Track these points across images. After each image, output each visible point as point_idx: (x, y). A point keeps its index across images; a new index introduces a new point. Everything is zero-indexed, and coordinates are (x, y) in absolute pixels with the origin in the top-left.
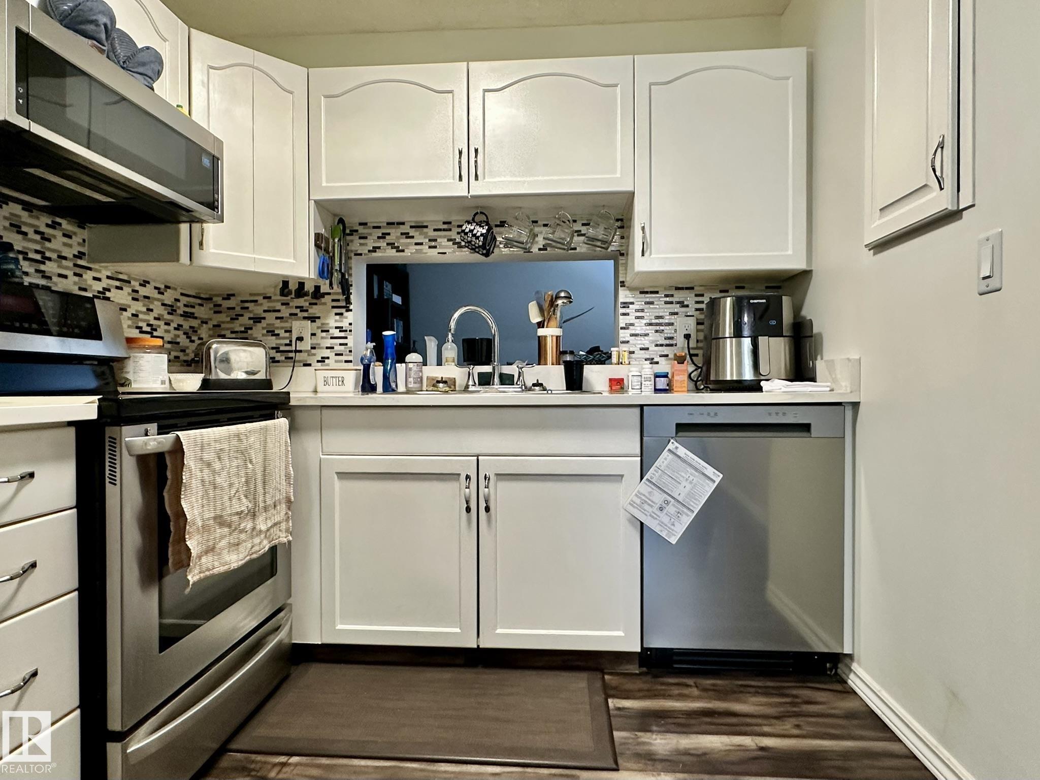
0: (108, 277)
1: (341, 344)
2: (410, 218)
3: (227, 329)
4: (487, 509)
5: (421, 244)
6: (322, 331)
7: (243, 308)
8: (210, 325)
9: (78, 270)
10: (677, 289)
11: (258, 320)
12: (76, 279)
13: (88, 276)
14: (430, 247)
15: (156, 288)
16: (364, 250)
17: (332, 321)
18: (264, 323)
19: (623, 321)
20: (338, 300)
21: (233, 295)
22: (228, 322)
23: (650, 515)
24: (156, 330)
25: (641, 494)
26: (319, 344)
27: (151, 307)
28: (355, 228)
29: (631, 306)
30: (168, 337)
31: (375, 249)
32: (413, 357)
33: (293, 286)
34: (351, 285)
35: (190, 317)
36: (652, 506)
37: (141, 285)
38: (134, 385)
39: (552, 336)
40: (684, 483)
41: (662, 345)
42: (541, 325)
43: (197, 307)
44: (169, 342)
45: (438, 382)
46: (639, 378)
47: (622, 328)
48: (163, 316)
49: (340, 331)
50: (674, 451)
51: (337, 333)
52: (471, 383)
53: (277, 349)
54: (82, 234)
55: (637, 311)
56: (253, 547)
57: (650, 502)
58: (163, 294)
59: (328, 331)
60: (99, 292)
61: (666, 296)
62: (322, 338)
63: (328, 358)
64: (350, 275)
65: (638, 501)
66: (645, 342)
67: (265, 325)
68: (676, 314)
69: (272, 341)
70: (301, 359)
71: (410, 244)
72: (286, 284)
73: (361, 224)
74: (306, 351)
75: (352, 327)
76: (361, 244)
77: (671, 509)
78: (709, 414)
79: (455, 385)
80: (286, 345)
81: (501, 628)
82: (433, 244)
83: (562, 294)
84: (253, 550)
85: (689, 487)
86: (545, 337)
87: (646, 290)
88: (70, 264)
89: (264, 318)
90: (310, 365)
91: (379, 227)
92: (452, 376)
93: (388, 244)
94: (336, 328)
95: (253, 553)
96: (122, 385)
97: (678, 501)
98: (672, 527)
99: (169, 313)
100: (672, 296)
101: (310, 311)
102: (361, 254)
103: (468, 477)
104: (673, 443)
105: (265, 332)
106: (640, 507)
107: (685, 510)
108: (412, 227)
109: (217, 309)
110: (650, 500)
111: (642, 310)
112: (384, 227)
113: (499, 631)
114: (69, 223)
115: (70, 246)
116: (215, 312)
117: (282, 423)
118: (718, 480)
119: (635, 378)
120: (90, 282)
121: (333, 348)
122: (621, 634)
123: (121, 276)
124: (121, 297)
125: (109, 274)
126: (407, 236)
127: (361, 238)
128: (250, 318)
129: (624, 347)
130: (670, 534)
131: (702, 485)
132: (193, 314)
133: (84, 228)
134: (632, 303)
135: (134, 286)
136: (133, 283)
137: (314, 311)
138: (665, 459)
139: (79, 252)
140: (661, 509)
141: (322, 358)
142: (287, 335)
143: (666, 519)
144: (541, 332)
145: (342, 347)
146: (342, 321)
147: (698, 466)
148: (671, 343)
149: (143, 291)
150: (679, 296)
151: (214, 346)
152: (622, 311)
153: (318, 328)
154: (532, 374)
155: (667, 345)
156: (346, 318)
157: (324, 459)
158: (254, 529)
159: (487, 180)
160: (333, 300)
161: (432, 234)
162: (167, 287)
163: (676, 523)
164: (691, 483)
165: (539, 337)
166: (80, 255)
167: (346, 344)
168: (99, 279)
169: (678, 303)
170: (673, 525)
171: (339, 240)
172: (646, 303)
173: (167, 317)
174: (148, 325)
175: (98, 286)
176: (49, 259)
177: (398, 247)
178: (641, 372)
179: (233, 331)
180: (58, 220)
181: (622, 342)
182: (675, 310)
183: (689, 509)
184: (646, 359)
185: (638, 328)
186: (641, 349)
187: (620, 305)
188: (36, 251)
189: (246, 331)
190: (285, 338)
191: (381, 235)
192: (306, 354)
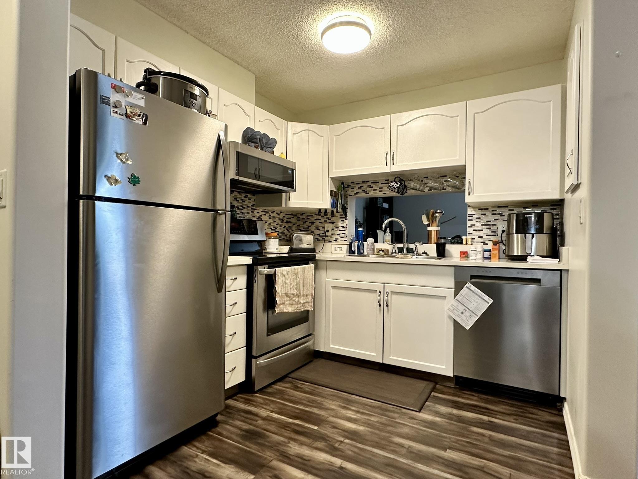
0: (262, 212)
1: (343, 233)
2: (371, 180)
3: (302, 227)
4: (387, 306)
5: (376, 190)
6: (336, 228)
7: (307, 219)
8: (296, 225)
9: (253, 210)
11: (313, 223)
12: (252, 213)
13: (255, 212)
14: (380, 191)
15: (277, 213)
16: (353, 194)
17: (340, 224)
18: (314, 225)
19: (469, 223)
20: (342, 215)
21: (304, 213)
22: (302, 224)
23: (457, 316)
24: (276, 229)
25: (453, 305)
26: (334, 233)
27: (275, 220)
28: (349, 185)
29: (473, 216)
30: (280, 231)
31: (357, 193)
32: (371, 240)
33: (323, 211)
34: (347, 209)
35: (289, 223)
36: (458, 312)
37: (272, 213)
38: (268, 250)
39: (434, 231)
40: (474, 302)
41: (490, 235)
42: (428, 225)
43: (291, 218)
44: (281, 233)
45: (380, 251)
46: (475, 252)
47: (469, 227)
48: (279, 223)
49: (343, 228)
50: (469, 287)
51: (341, 229)
52: (394, 251)
53: (319, 235)
54: (254, 198)
55: (477, 218)
57: (457, 310)
58: (279, 215)
59: (338, 228)
60: (259, 217)
61: (493, 211)
62: (336, 231)
63: (338, 239)
64: (347, 204)
65: (452, 308)
66: (481, 234)
67: (315, 225)
68: (498, 219)
69: (317, 232)
70: (328, 239)
71: (371, 190)
72: (320, 210)
73: (352, 183)
74: (330, 236)
75: (347, 226)
76: (351, 191)
77: (467, 313)
78: (486, 271)
79: (388, 252)
80: (323, 233)
82: (381, 190)
83: (439, 211)
85: (476, 304)
86: (431, 231)
87: (481, 208)
88: (250, 209)
89: (315, 223)
90: (331, 242)
91: (359, 184)
92: (387, 248)
93: (362, 191)
94: (341, 226)
95: (297, 310)
96: (264, 250)
97: (470, 310)
98: (467, 322)
99: (281, 222)
100: (496, 211)
101: (331, 219)
102: (351, 196)
103: (380, 292)
104: (468, 284)
105: (315, 228)
106: (452, 311)
107: (473, 314)
108: (372, 183)
109: (299, 219)
110: (457, 308)
111: (479, 218)
112: (361, 184)
113: (391, 357)
114: (250, 195)
115: (250, 203)
116: (298, 220)
117: (312, 266)
118: (490, 302)
119: (473, 251)
120: (256, 214)
121: (340, 235)
122: (444, 367)
123: (265, 211)
124: (265, 218)
125: (262, 210)
126: (370, 187)
127: (352, 188)
128: (310, 223)
129: (469, 237)
130: (467, 325)
131: (483, 304)
132: (290, 221)
133: (254, 196)
134: (475, 215)
135: (270, 214)
136: (269, 212)
137: (333, 219)
139: (253, 204)
140: (462, 313)
141: (336, 239)
142: (323, 229)
143: (464, 318)
144: (429, 228)
145: (343, 235)
146: (343, 224)
147: (480, 295)
148: (495, 234)
149: (273, 215)
150: (499, 211)
151: (295, 235)
152: (468, 218)
153: (334, 226)
154: (422, 248)
155: (492, 235)
156: (345, 222)
157: (327, 280)
158: (298, 301)
159: (398, 164)
160: (340, 215)
161: (381, 185)
162: (281, 212)
163: (469, 320)
164: (477, 302)
165: (428, 231)
167: (345, 233)
168: (259, 213)
169: (498, 214)
170: (468, 321)
171: (342, 191)
172: (482, 214)
173: (281, 223)
174: (274, 227)
175: (258, 215)
176: (244, 208)
177: (366, 192)
178: (476, 249)
179: (304, 228)
180: (247, 194)
181: (468, 234)
182: (497, 218)
183: (476, 314)
184: (481, 242)
185: (477, 227)
186: (479, 237)
187: (468, 216)
188: (241, 206)
189: (308, 228)
190: (322, 231)
191: (359, 187)
192: (330, 237)
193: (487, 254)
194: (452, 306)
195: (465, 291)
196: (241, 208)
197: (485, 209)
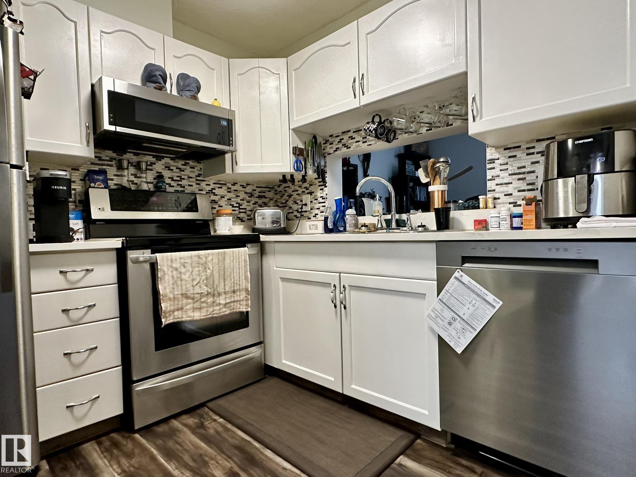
0: (214, 183)
1: (323, 206)
2: (352, 127)
3: (279, 202)
4: (345, 308)
5: (359, 141)
6: (315, 200)
7: (285, 191)
8: (274, 201)
9: (198, 182)
10: (538, 141)
11: (290, 196)
12: (197, 186)
13: (203, 184)
14: (363, 142)
15: (241, 185)
16: (331, 151)
17: (319, 194)
19: (489, 174)
20: (321, 182)
22: (280, 199)
23: (442, 327)
24: (241, 205)
25: (436, 310)
26: (314, 207)
27: (238, 195)
28: (327, 139)
29: (496, 161)
30: (249, 208)
31: (337, 149)
32: (353, 211)
34: (326, 172)
35: (263, 198)
36: (443, 321)
37: (232, 185)
39: (438, 191)
40: (468, 306)
41: (524, 191)
42: (429, 183)
43: (267, 192)
44: (250, 211)
45: (363, 226)
46: (497, 219)
47: (488, 180)
48: (246, 198)
49: (323, 199)
50: (460, 278)
51: (321, 200)
52: (379, 226)
53: (297, 211)
54: (199, 166)
55: (501, 164)
56: (213, 311)
57: (442, 318)
58: (245, 188)
59: (317, 199)
60: (209, 190)
61: (528, 148)
62: (315, 203)
63: (317, 214)
64: (325, 166)
65: (433, 315)
66: (509, 189)
67: (293, 199)
68: (537, 162)
69: (295, 207)
70: (307, 215)
71: (353, 143)
72: (284, 176)
73: (330, 136)
74: (309, 211)
75: (327, 196)
76: (330, 148)
77: (458, 325)
78: (489, 249)
79: (375, 228)
80: (301, 208)
81: (355, 385)
82: (365, 140)
83: (442, 160)
84: (214, 312)
85: (472, 309)
86: (433, 192)
87: (509, 146)
88: (194, 180)
89: (292, 195)
90: (310, 219)
91: (338, 136)
92: (373, 222)
93: (343, 145)
94: (321, 197)
95: (213, 314)
97: (463, 319)
98: (458, 339)
100: (534, 147)
101: (310, 189)
102: (330, 154)
103: (335, 286)
104: (458, 272)
105: (293, 202)
107: (468, 327)
108: (354, 132)
109: (277, 192)
110: (441, 315)
111: (506, 164)
112: (341, 136)
113: (353, 386)
114: (193, 162)
115: (194, 172)
116: (275, 194)
117: (249, 250)
118: (498, 306)
119: (493, 219)
120: (204, 186)
121: (319, 209)
122: (426, 412)
123: (221, 182)
124: (221, 191)
125: (214, 182)
126: (352, 138)
127: (330, 144)
128: (287, 196)
129: (490, 196)
130: (458, 345)
131: (484, 309)
132: (265, 196)
133: (201, 163)
134: (498, 159)
135: (228, 186)
136: (227, 184)
137: (312, 189)
138: (452, 285)
139: (198, 174)
140: (450, 324)
141: (315, 214)
142: (301, 203)
143: (454, 333)
144: (430, 189)
145: (323, 208)
146: (323, 193)
147: (479, 293)
148: (533, 188)
149: (233, 188)
150: (540, 147)
151: (258, 211)
152: (488, 166)
153: (313, 198)
155: (528, 190)
156: (325, 191)
157: (276, 270)
158: (214, 302)
159: (369, 93)
160: (319, 182)
161: (363, 133)
162: (247, 184)
163: (461, 337)
164: (473, 306)
165: (429, 192)
166: (199, 175)
167: (325, 206)
168: (209, 185)
169: (538, 153)
170: (459, 338)
171: (313, 148)
172: (510, 157)
173: (248, 198)
174: (237, 203)
175: (209, 188)
176: (184, 179)
177: (347, 146)
178: (499, 214)
179: (281, 204)
180: (188, 162)
181: (489, 191)
182: (537, 160)
183: (472, 327)
184: (510, 203)
185: (503, 178)
186: (505, 195)
187: (487, 162)
188: (177, 176)
189: (286, 203)
190: (300, 205)
191: (339, 140)
192: (309, 213)
193: (517, 222)
194: (434, 310)
195: (453, 284)
196: (178, 179)
197: (514, 148)
